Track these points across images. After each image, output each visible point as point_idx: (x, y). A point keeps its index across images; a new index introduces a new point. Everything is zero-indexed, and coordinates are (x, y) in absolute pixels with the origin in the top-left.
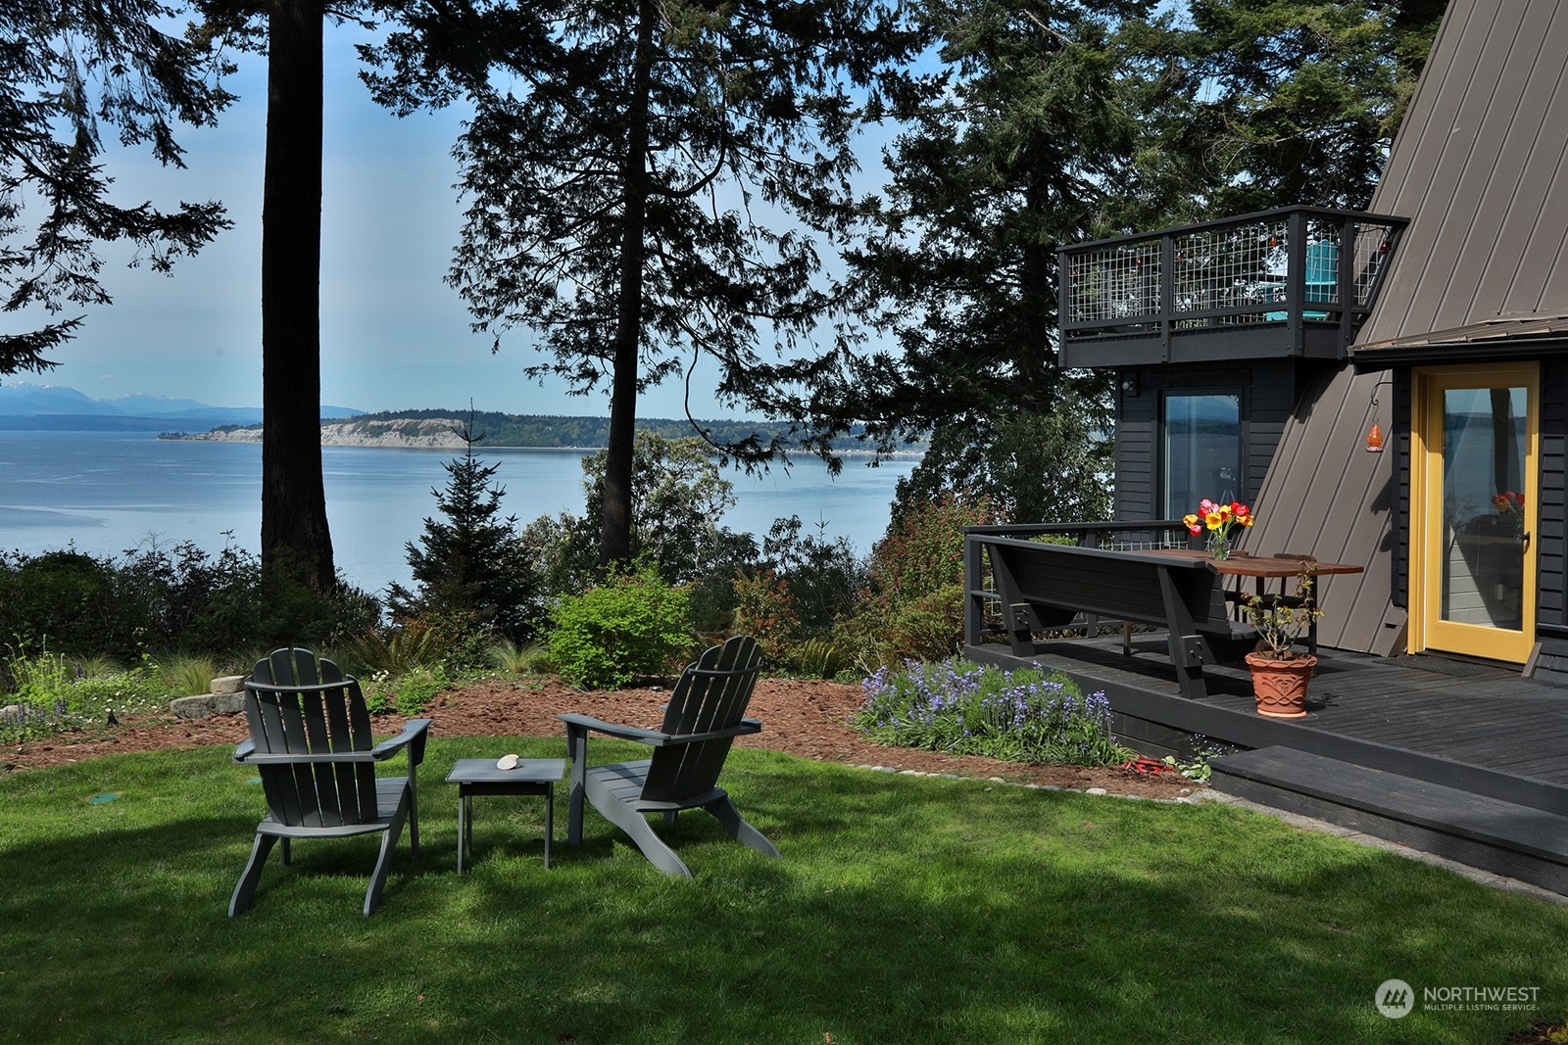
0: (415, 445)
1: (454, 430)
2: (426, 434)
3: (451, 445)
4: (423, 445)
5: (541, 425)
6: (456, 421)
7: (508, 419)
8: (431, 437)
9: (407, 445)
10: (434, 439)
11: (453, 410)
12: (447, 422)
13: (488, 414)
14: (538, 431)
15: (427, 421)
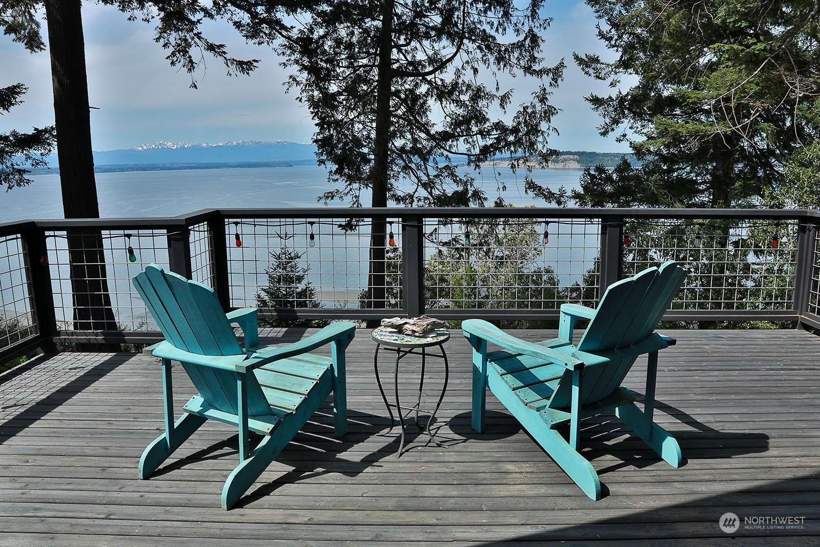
0: (557, 167)
1: (575, 160)
2: (562, 162)
3: (573, 167)
4: (561, 167)
5: (613, 157)
6: (575, 156)
7: (598, 155)
8: (565, 163)
9: (554, 167)
10: (566, 164)
11: (574, 151)
12: (571, 157)
13: (589, 153)
14: (611, 160)
15: (563, 156)
